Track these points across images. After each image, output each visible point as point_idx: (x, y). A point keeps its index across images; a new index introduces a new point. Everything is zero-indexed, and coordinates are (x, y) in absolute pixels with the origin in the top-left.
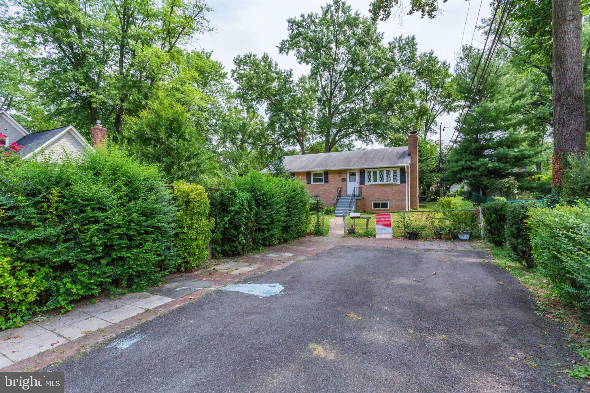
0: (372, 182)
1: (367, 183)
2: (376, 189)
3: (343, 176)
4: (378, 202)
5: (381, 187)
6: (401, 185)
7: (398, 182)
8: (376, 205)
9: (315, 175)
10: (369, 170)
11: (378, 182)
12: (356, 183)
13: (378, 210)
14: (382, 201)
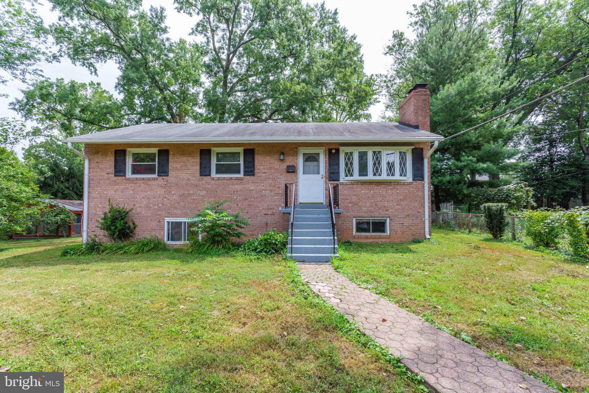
0: (356, 176)
1: (343, 178)
2: (363, 191)
3: (289, 161)
4: (365, 219)
5: (373, 187)
6: (415, 183)
7: (409, 177)
8: (362, 227)
9: (221, 156)
10: (348, 149)
11: (370, 177)
12: (320, 176)
13: (367, 238)
14: (376, 216)
